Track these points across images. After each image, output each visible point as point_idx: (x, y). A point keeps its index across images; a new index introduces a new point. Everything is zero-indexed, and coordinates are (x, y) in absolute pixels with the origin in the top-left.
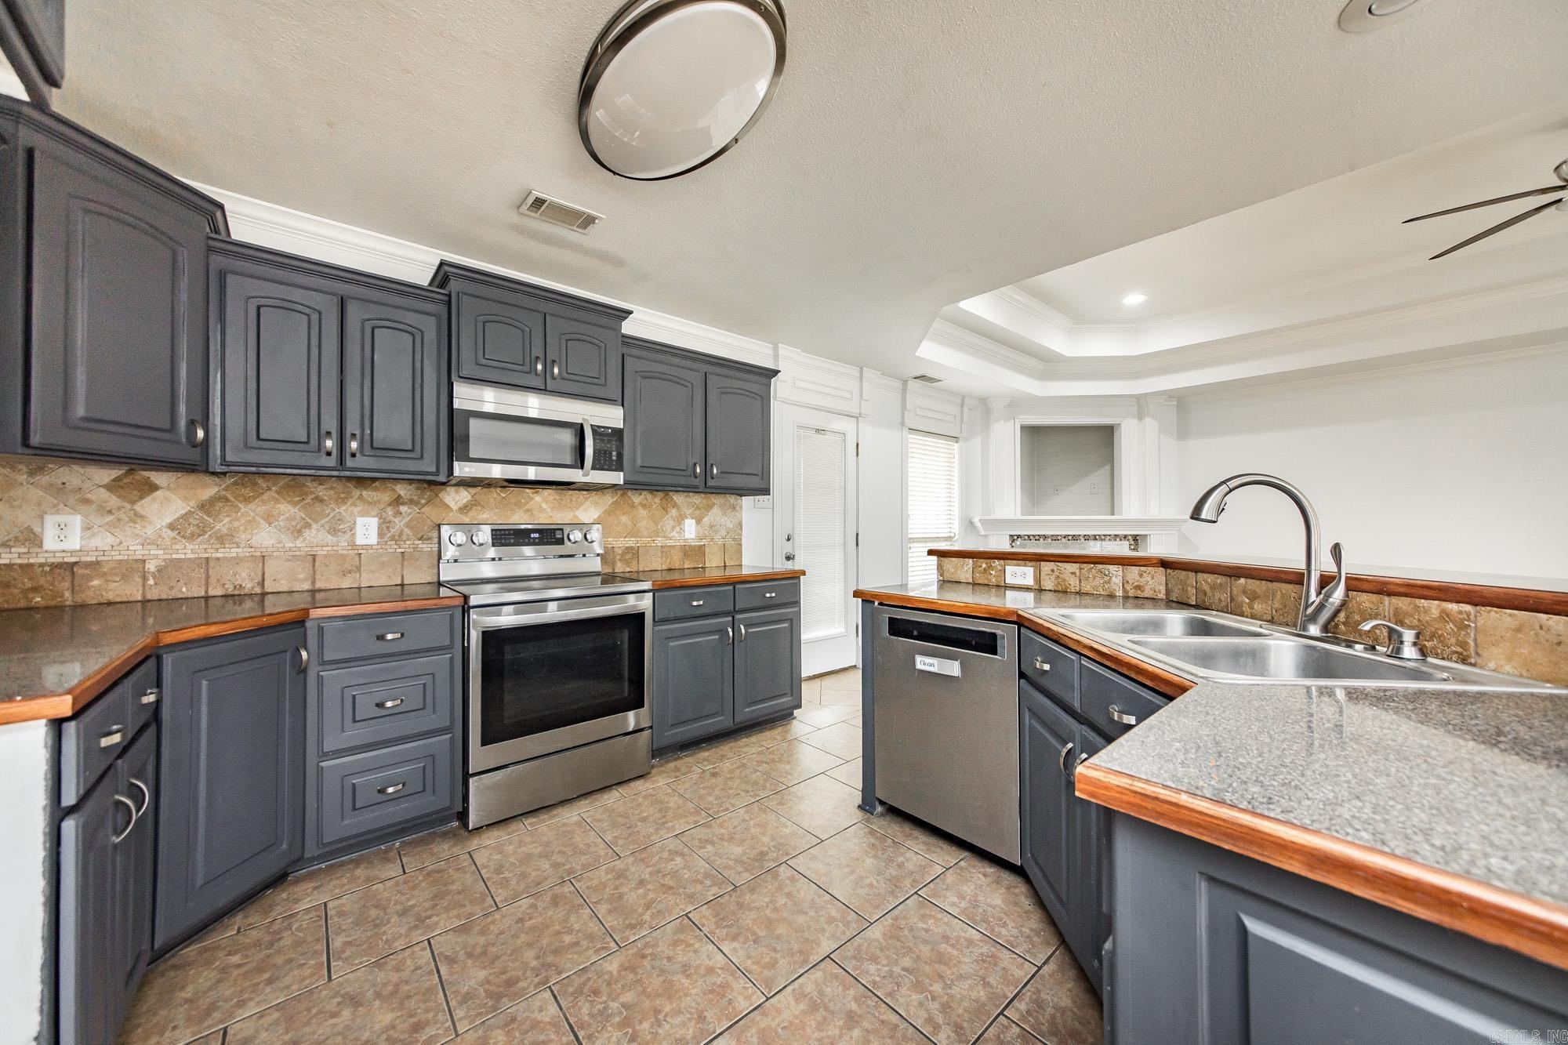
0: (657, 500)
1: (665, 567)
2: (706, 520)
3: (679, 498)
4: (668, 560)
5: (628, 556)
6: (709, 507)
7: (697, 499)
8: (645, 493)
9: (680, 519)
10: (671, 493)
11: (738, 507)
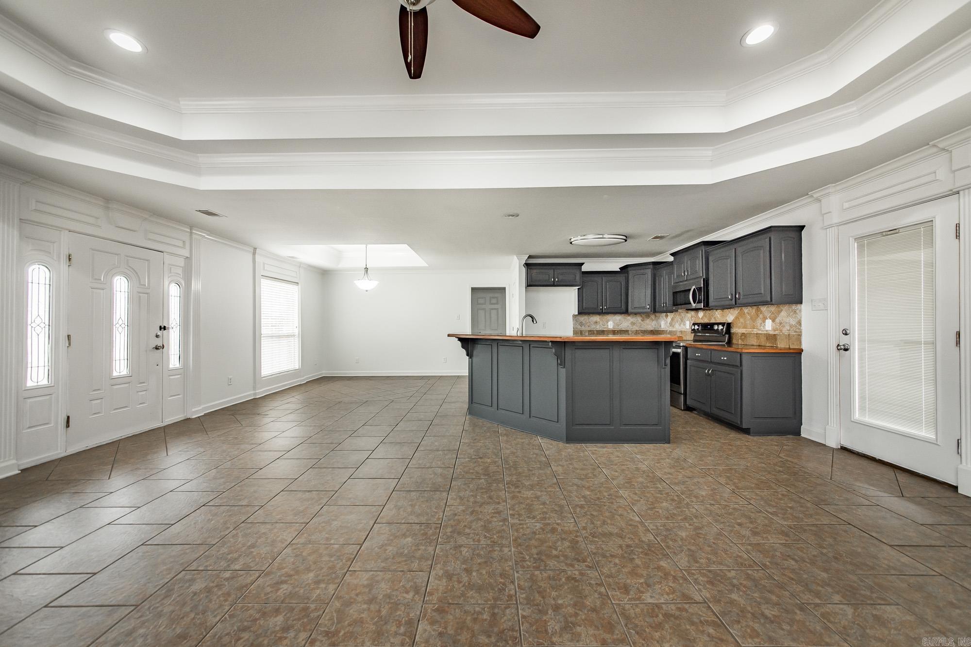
0: (754, 311)
1: (757, 344)
2: (777, 320)
3: (764, 309)
4: (759, 341)
5: (743, 337)
6: (780, 312)
7: (773, 308)
8: (749, 307)
9: (765, 319)
10: (760, 306)
11: (798, 311)
